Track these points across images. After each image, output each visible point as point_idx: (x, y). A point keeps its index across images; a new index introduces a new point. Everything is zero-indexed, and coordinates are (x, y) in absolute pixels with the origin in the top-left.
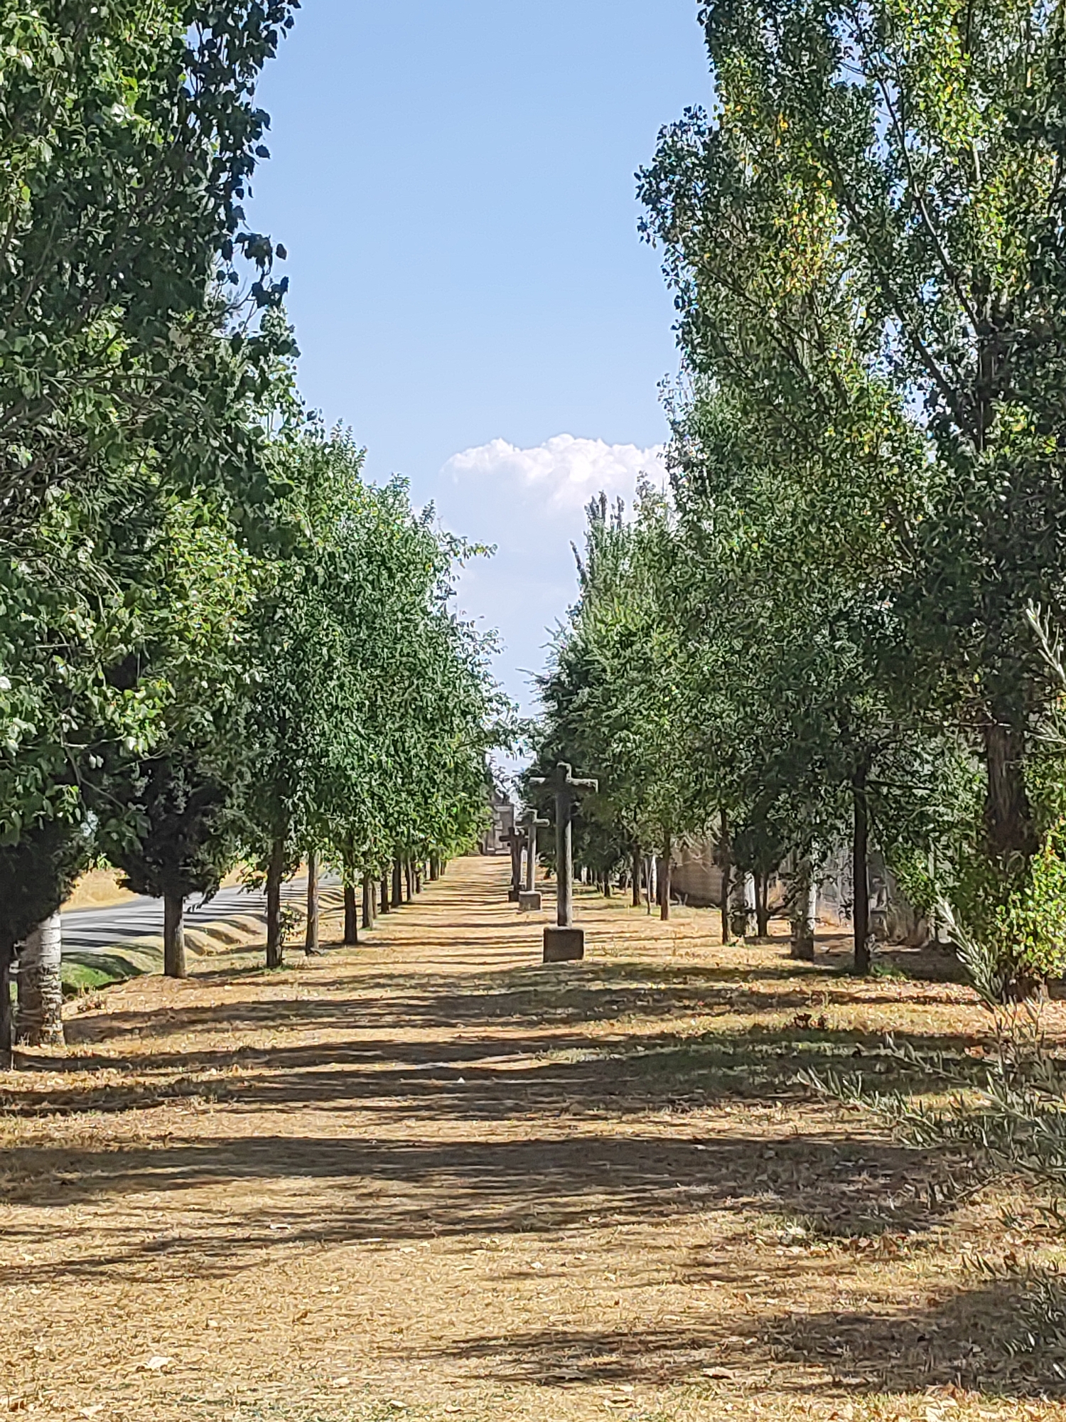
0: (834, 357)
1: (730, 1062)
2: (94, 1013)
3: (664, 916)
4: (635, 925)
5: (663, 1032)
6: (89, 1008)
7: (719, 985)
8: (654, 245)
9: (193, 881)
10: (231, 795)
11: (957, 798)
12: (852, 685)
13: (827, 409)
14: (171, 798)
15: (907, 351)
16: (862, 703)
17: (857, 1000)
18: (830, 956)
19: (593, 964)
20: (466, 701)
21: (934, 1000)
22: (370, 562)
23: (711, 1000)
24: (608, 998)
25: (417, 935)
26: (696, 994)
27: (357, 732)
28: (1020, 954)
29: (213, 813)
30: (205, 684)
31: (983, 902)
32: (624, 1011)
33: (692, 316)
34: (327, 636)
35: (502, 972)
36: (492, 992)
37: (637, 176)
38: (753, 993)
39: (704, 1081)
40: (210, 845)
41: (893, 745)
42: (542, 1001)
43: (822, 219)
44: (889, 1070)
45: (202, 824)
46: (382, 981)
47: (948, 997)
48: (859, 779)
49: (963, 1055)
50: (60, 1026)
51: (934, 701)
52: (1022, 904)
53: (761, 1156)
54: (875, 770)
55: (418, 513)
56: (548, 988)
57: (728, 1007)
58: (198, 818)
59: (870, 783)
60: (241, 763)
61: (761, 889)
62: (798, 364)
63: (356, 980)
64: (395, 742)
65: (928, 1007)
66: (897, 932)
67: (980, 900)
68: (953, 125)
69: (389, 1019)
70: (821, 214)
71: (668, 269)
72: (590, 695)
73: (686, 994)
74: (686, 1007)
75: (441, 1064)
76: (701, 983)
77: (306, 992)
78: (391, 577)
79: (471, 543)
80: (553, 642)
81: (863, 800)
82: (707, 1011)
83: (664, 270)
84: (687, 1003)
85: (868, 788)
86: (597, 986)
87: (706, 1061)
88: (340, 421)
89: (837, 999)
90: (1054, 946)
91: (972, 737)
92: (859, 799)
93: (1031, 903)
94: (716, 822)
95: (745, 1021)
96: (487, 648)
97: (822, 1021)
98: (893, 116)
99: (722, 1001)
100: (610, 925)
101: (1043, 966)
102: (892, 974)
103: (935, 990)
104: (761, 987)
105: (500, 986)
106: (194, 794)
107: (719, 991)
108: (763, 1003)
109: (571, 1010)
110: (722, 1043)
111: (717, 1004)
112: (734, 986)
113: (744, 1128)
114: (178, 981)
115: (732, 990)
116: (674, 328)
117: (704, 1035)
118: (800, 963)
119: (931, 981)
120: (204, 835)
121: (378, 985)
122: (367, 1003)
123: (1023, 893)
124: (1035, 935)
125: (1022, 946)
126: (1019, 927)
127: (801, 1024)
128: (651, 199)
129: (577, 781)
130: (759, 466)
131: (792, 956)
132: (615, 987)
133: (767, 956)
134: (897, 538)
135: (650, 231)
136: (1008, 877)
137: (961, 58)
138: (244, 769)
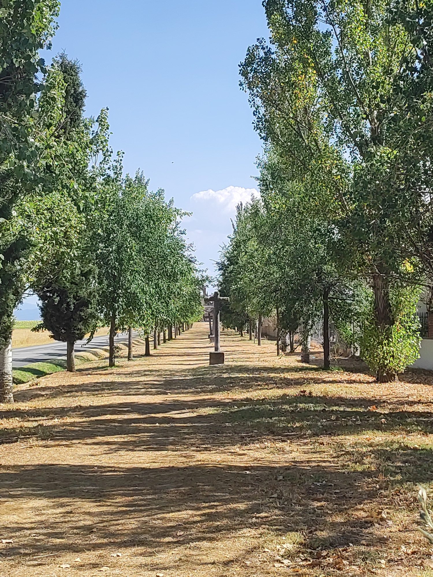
0: (315, 132)
1: (271, 414)
2: (35, 387)
3: (259, 344)
4: (248, 348)
5: (247, 398)
6: (33, 385)
7: (272, 375)
8: (246, 92)
9: (77, 336)
10: (91, 304)
11: (362, 303)
12: (323, 261)
13: (313, 154)
14: (68, 304)
15: (343, 132)
16: (327, 268)
17: (325, 382)
18: (315, 362)
19: (228, 366)
20: (182, 269)
21: (354, 382)
22: (146, 218)
23: (268, 382)
24: (229, 381)
25: (172, 352)
26: (263, 379)
27: (141, 280)
28: (387, 364)
29: (84, 311)
30: (69, 261)
31: (373, 344)
32: (235, 387)
33: (260, 118)
34: (129, 244)
35: (193, 369)
36: (187, 378)
37: (239, 66)
38: (285, 378)
39: (258, 426)
40: (84, 322)
41: (338, 284)
42: (204, 382)
43: (310, 77)
44: (337, 419)
45: (80, 315)
46: (147, 373)
47: (360, 380)
48: (325, 295)
49: (368, 410)
50: (12, 395)
51: (354, 266)
52: (388, 344)
53: (276, 479)
54: (332, 293)
55: (168, 203)
56: (208, 376)
57: (275, 385)
58: (78, 313)
59: (330, 298)
60: (94, 292)
61: (292, 336)
62: (301, 137)
63: (138, 372)
64: (155, 284)
65: (352, 385)
66: (340, 351)
67: (371, 343)
68: (361, 41)
69: (143, 390)
70: (310, 75)
71: (251, 100)
72: (233, 268)
73: (259, 379)
74: (259, 385)
75: (153, 415)
76: (265, 375)
77: (117, 378)
78: (154, 223)
79: (183, 211)
80: (221, 250)
81: (327, 304)
82: (266, 387)
83: (249, 101)
84: (259, 383)
85: (329, 300)
86: (225, 376)
87: (261, 414)
88: (139, 169)
89: (316, 381)
90: (400, 361)
91: (368, 280)
92: (325, 304)
93: (391, 344)
94: (275, 311)
95: (280, 392)
96: (190, 249)
97: (310, 393)
98: (338, 39)
99: (273, 382)
100: (240, 348)
101: (396, 369)
102: (338, 370)
103: (355, 377)
104: (288, 376)
105: (190, 375)
106: (77, 303)
107: (272, 378)
108: (288, 383)
109: (214, 386)
110: (269, 404)
111: (271, 384)
112: (278, 375)
113: (271, 457)
114: (72, 373)
115: (277, 377)
116: (253, 123)
117: (263, 400)
118: (304, 365)
119: (353, 373)
120: (81, 319)
121: (145, 375)
122: (138, 383)
123: (389, 340)
124: (393, 356)
125: (388, 361)
126: (387, 354)
127: (302, 394)
128: (244, 74)
129: (221, 298)
130: (288, 180)
131: (302, 361)
132: (233, 376)
133: (293, 361)
134: (340, 203)
135: (244, 86)
136: (383, 334)
137: (364, 16)
138: (96, 294)
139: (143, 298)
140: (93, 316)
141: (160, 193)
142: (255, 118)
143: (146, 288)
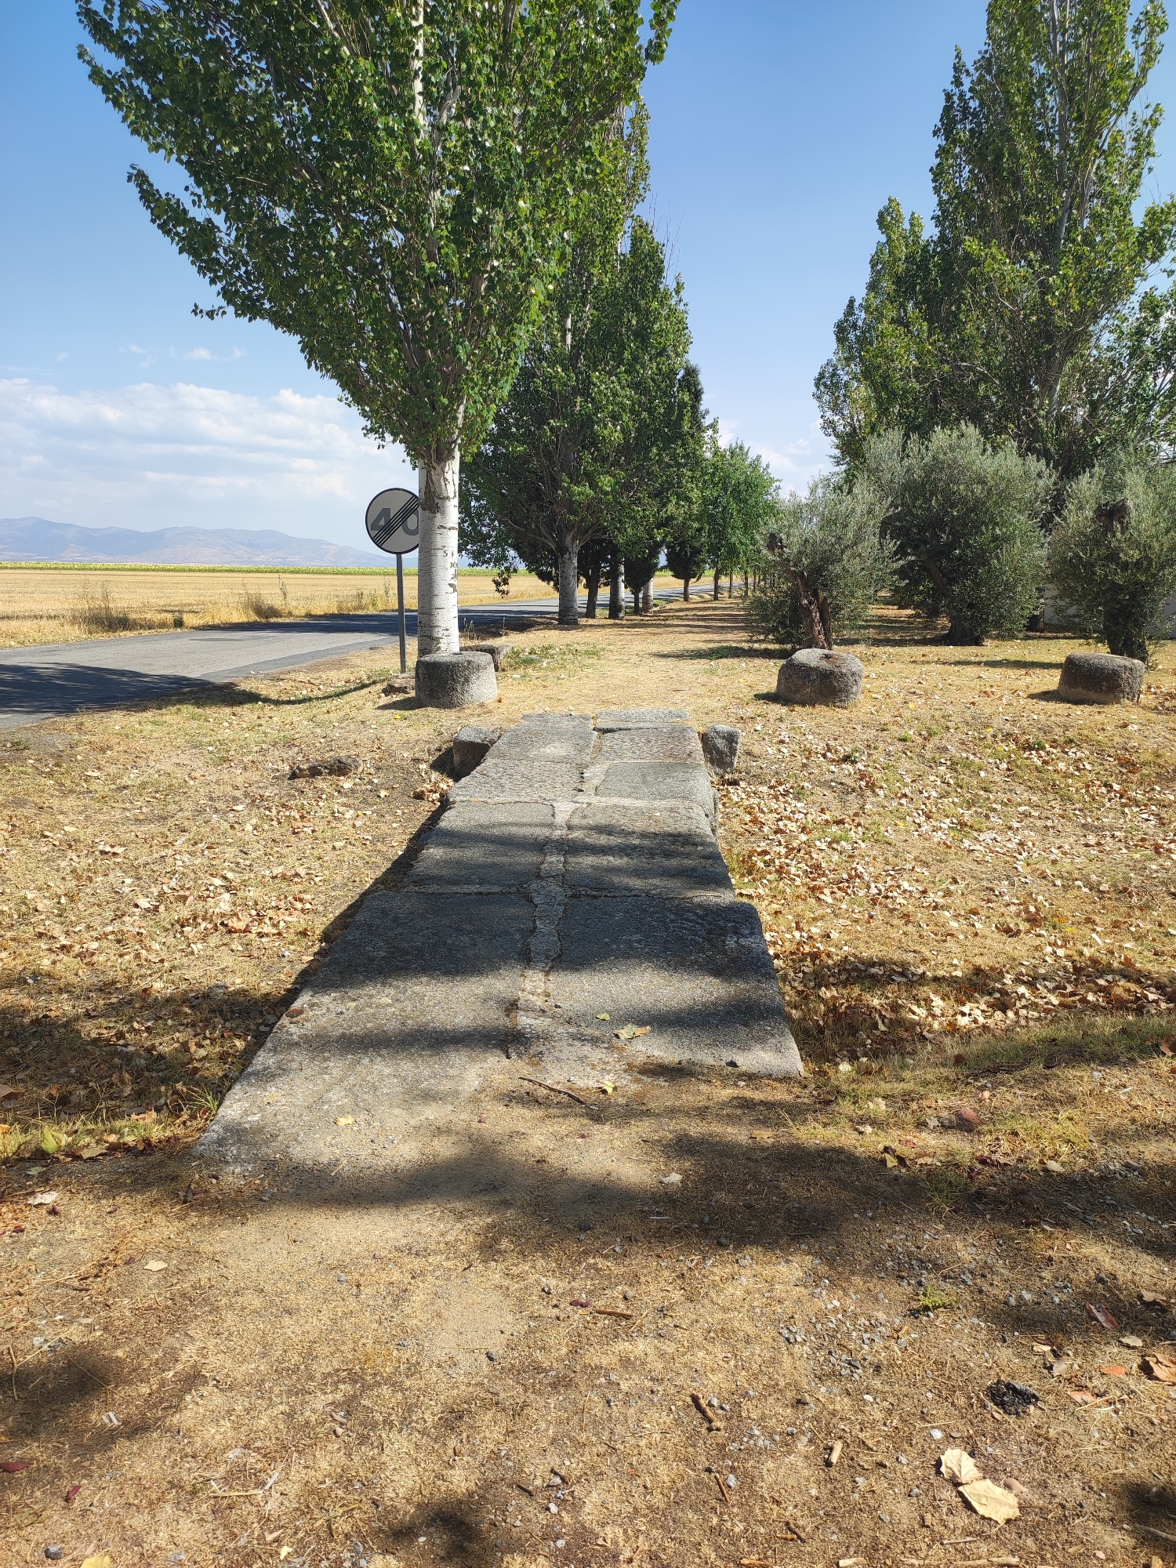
8: (817, 400)
9: (691, 575)
10: (702, 552)
14: (686, 552)
22: (746, 485)
27: (740, 533)
29: (697, 556)
33: (826, 420)
34: (732, 506)
37: (814, 379)
40: (696, 566)
45: (693, 560)
78: (752, 489)
83: (819, 407)
106: (692, 551)
128: (817, 386)
135: (816, 395)
138: (706, 544)
139: (741, 548)
140: (704, 562)
141: (759, 457)
142: (821, 421)
143: (744, 540)
